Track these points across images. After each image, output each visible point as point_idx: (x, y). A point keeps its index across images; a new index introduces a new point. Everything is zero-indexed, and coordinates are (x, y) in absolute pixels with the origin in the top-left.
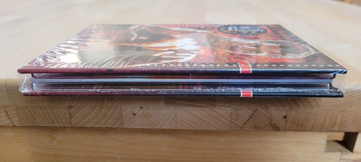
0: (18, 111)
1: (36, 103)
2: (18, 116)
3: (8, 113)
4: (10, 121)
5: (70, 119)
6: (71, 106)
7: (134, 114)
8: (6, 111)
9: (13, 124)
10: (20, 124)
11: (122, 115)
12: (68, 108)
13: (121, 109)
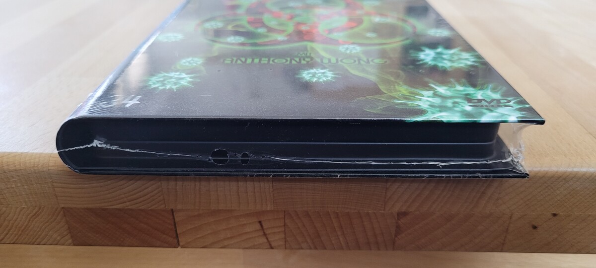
0: (286, 221)
1: (332, 206)
2: (284, 229)
3: (264, 225)
4: (265, 240)
5: (394, 236)
6: (405, 212)
7: (535, 227)
8: (260, 222)
9: (270, 245)
10: (285, 245)
11: (508, 229)
12: (396, 216)
13: (511, 218)
